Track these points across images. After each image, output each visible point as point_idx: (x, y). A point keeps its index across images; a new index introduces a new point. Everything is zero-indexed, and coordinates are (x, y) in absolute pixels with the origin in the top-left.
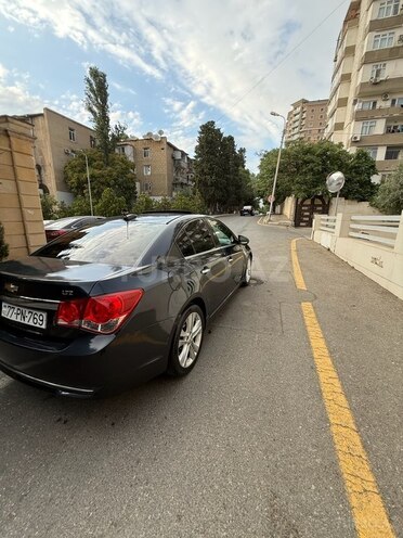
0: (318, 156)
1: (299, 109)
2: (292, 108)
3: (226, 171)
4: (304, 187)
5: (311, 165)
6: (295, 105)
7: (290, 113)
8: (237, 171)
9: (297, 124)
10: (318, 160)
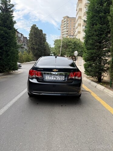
0: (73, 43)
1: (66, 20)
2: (63, 19)
3: (41, 44)
4: (69, 53)
5: (71, 46)
6: (64, 18)
7: (62, 20)
8: (44, 43)
9: (65, 25)
10: (73, 45)
